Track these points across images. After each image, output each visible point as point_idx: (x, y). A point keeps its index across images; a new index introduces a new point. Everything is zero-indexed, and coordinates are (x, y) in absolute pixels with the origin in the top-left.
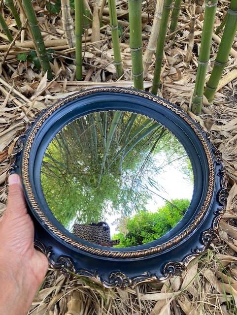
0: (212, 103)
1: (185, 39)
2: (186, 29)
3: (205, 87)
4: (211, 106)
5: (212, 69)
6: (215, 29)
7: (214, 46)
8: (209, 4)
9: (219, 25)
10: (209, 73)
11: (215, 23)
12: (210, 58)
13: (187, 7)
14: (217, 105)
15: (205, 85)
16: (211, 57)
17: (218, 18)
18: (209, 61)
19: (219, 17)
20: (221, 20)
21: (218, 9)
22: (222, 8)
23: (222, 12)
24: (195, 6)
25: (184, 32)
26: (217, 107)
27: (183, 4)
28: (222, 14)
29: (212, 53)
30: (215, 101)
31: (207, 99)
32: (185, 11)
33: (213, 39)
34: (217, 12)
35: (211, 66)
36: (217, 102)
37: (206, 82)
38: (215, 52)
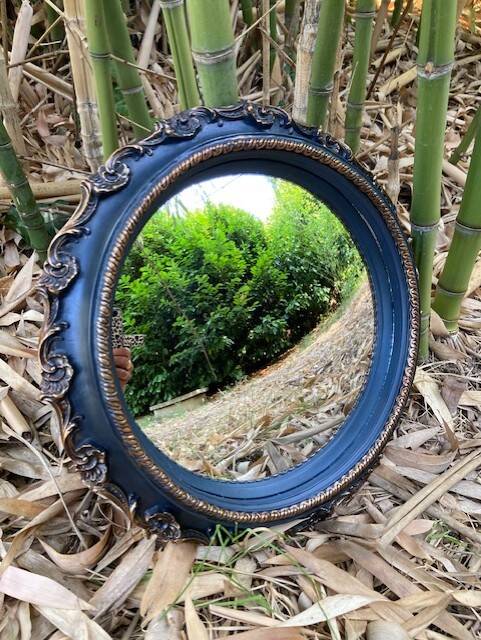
0: (455, 329)
1: (380, 174)
2: (382, 153)
3: (434, 287)
4: (455, 337)
5: (448, 240)
6: (449, 154)
7: (450, 188)
8: (427, 72)
9: (456, 145)
10: (443, 249)
11: (447, 140)
12: (442, 215)
13: (383, 110)
14: (469, 333)
15: (435, 281)
16: (443, 213)
17: (453, 131)
18: (441, 221)
19: (457, 129)
20: (461, 134)
21: (453, 112)
22: (461, 110)
23: (462, 118)
24: (400, 107)
25: (378, 159)
26: (470, 339)
27: (374, 104)
28: (462, 122)
29: (446, 204)
30: (463, 322)
31: (440, 320)
32: (379, 117)
33: (445, 174)
34: (451, 119)
35: (447, 234)
36: (469, 323)
37: (435, 272)
38: (453, 202)
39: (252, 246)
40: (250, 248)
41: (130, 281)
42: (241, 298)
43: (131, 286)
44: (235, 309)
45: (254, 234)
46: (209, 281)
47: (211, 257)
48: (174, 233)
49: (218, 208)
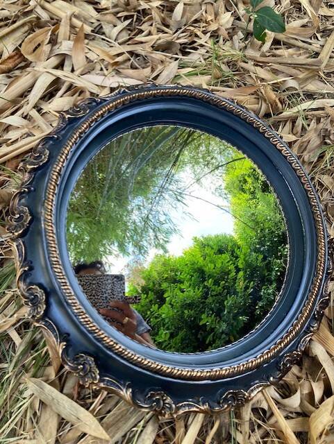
39: (233, 252)
40: (232, 254)
41: (159, 308)
42: (240, 285)
43: (160, 311)
44: (240, 294)
45: (230, 244)
46: (214, 284)
47: (209, 268)
48: (180, 268)
49: (202, 239)
